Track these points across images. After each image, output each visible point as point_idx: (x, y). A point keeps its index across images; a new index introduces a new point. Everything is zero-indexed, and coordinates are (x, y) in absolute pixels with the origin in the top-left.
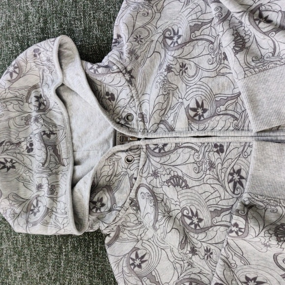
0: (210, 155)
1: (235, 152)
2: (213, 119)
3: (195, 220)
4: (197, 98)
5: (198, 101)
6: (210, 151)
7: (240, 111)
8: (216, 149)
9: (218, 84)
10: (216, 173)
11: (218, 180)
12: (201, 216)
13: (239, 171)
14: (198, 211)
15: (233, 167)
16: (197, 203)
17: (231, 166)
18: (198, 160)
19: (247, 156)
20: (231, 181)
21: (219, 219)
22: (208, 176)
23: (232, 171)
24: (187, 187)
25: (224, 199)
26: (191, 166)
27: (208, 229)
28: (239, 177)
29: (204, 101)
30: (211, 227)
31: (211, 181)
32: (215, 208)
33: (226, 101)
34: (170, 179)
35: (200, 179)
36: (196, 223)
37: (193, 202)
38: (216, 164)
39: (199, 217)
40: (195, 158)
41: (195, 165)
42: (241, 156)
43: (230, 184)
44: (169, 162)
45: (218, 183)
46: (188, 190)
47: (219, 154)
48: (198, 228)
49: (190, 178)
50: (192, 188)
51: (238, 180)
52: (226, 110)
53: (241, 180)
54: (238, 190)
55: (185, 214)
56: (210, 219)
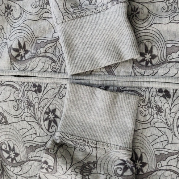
0: (28, 94)
1: (51, 92)
2: (33, 60)
3: (12, 155)
4: (20, 40)
5: (21, 42)
6: (29, 90)
7: (58, 54)
8: (35, 89)
9: (40, 28)
10: (33, 111)
11: (35, 118)
12: (17, 151)
13: (54, 111)
14: (15, 146)
15: (48, 107)
16: (14, 138)
17: (47, 105)
18: (17, 98)
19: (62, 97)
20: (46, 120)
21: (33, 154)
22: (26, 114)
23: (48, 111)
24: (6, 123)
25: (39, 136)
26: (11, 104)
27: (24, 163)
28: (54, 116)
29: (26, 43)
30: (26, 161)
31: (28, 119)
32: (30, 144)
33: (46, 44)
35: (19, 116)
36: (13, 157)
37: (11, 137)
38: (34, 103)
39: (16, 152)
40: (15, 96)
41: (15, 103)
42: (57, 96)
43: (45, 122)
45: (35, 120)
46: (7, 126)
47: (37, 94)
48: (14, 162)
49: (10, 114)
50: (11, 124)
51: (53, 119)
52: (46, 52)
53: (56, 119)
54: (53, 128)
55: (3, 148)
56: (25, 154)
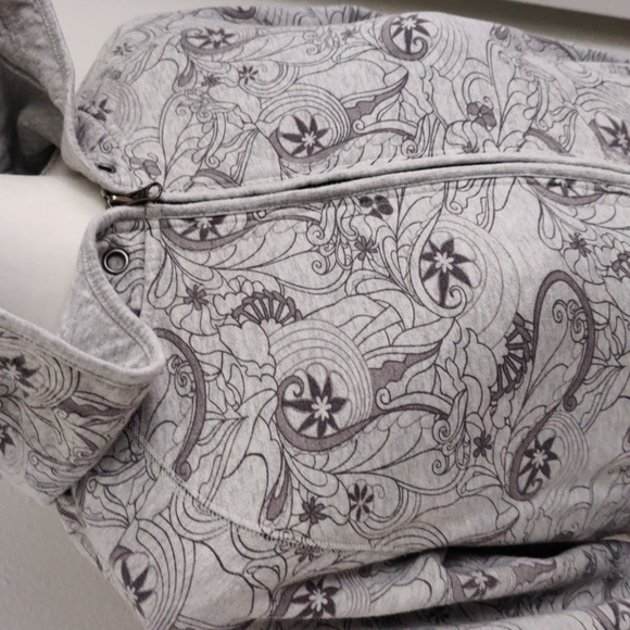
0: (354, 222)
1: (424, 205)
2: (347, 146)
3: (322, 409)
4: (297, 115)
6: (352, 216)
7: (415, 119)
8: (370, 209)
10: (380, 262)
11: (390, 278)
12: (340, 391)
13: (448, 247)
14: (334, 378)
15: (428, 240)
16: (327, 354)
17: (424, 237)
18: (320, 242)
19: (460, 210)
20: (430, 273)
21: (396, 388)
22: (358, 275)
23: (428, 250)
24: (296, 315)
25: (413, 327)
26: (304, 262)
27: (362, 429)
28: (452, 260)
29: (316, 117)
30: (372, 419)
32: (385, 358)
33: (373, 104)
34: (244, 304)
35: (334, 287)
36: (325, 415)
37: (318, 352)
38: (379, 241)
39: (334, 395)
40: (312, 237)
41: (316, 256)
42: (444, 210)
43: (427, 283)
44: (236, 259)
45: (391, 286)
46: (301, 324)
47: (381, 217)
48: (329, 430)
49: (304, 289)
50: (314, 316)
51: (451, 268)
52: (378, 121)
53: (460, 266)
54: (456, 294)
55: (289, 396)
56: (369, 393)
